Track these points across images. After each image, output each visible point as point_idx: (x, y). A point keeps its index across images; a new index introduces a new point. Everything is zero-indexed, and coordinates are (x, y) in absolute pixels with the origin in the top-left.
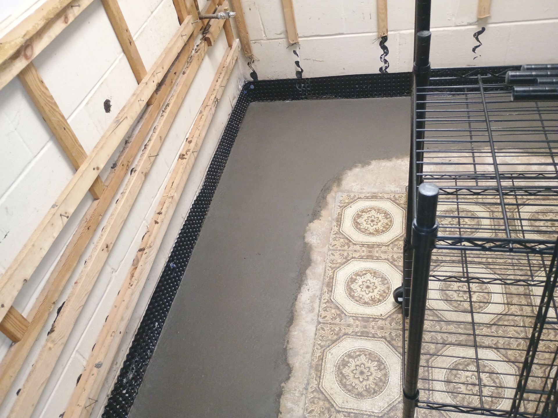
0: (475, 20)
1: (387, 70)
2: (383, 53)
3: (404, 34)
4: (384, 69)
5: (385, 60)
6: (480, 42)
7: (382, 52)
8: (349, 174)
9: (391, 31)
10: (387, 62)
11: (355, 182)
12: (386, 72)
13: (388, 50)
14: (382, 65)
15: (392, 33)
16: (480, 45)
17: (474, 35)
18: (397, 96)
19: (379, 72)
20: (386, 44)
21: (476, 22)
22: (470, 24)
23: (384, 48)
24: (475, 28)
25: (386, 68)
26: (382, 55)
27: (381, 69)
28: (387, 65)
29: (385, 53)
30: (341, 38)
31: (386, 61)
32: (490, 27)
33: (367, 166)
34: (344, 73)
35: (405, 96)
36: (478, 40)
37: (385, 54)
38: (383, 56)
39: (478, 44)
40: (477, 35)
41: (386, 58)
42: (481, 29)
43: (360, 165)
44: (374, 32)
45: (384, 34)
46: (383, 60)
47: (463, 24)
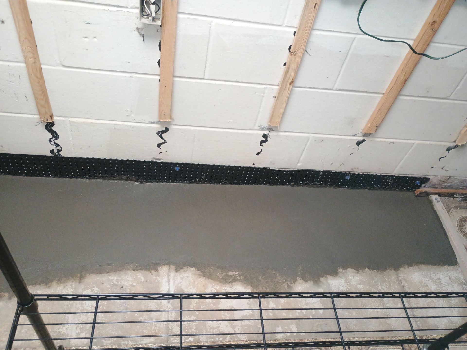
0: (156, 120)
2: (51, 136)
3: (74, 122)
4: (56, 151)
5: (55, 143)
6: (164, 140)
7: (50, 135)
9: (58, 116)
10: (60, 145)
12: (60, 154)
13: (57, 134)
14: (53, 147)
15: (59, 118)
16: (164, 143)
17: (158, 133)
18: (77, 178)
19: (50, 154)
20: (54, 128)
21: (158, 122)
22: (153, 123)
23: (52, 132)
24: (159, 128)
25: (59, 151)
26: (51, 138)
27: (52, 151)
28: (59, 148)
29: (53, 136)
31: (57, 145)
32: (173, 128)
34: (2, 150)
35: (87, 178)
36: (162, 138)
37: (54, 138)
38: (52, 140)
39: (162, 141)
40: (161, 134)
41: (56, 141)
42: (164, 129)
44: (35, 115)
45: (47, 120)
46: (52, 143)
47: (144, 121)
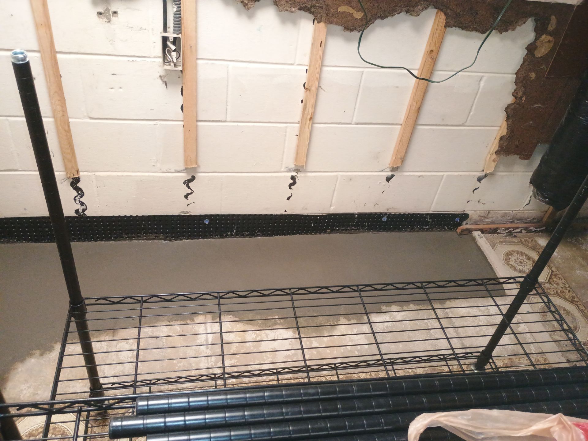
0: (183, 168)
1: (85, 213)
2: (76, 194)
3: (100, 176)
4: (81, 211)
5: (80, 201)
6: (191, 190)
7: (75, 193)
8: (20, 370)
9: (84, 172)
10: (84, 204)
11: (26, 381)
12: (84, 214)
13: (82, 191)
14: (78, 207)
15: (85, 173)
16: (192, 193)
17: (185, 183)
18: (102, 240)
19: (75, 215)
20: (79, 185)
21: (184, 170)
22: (178, 172)
23: (78, 189)
24: (186, 176)
25: (84, 210)
26: (76, 197)
27: (77, 211)
28: (84, 207)
29: (79, 194)
30: (15, 175)
31: (82, 204)
32: (199, 176)
33: (48, 352)
34: (25, 214)
35: (113, 240)
36: (189, 188)
37: (79, 196)
38: (77, 198)
39: (190, 191)
40: (187, 183)
41: (82, 200)
42: (191, 178)
43: (38, 352)
44: (60, 171)
45: (74, 175)
46: (77, 201)
47: (170, 171)
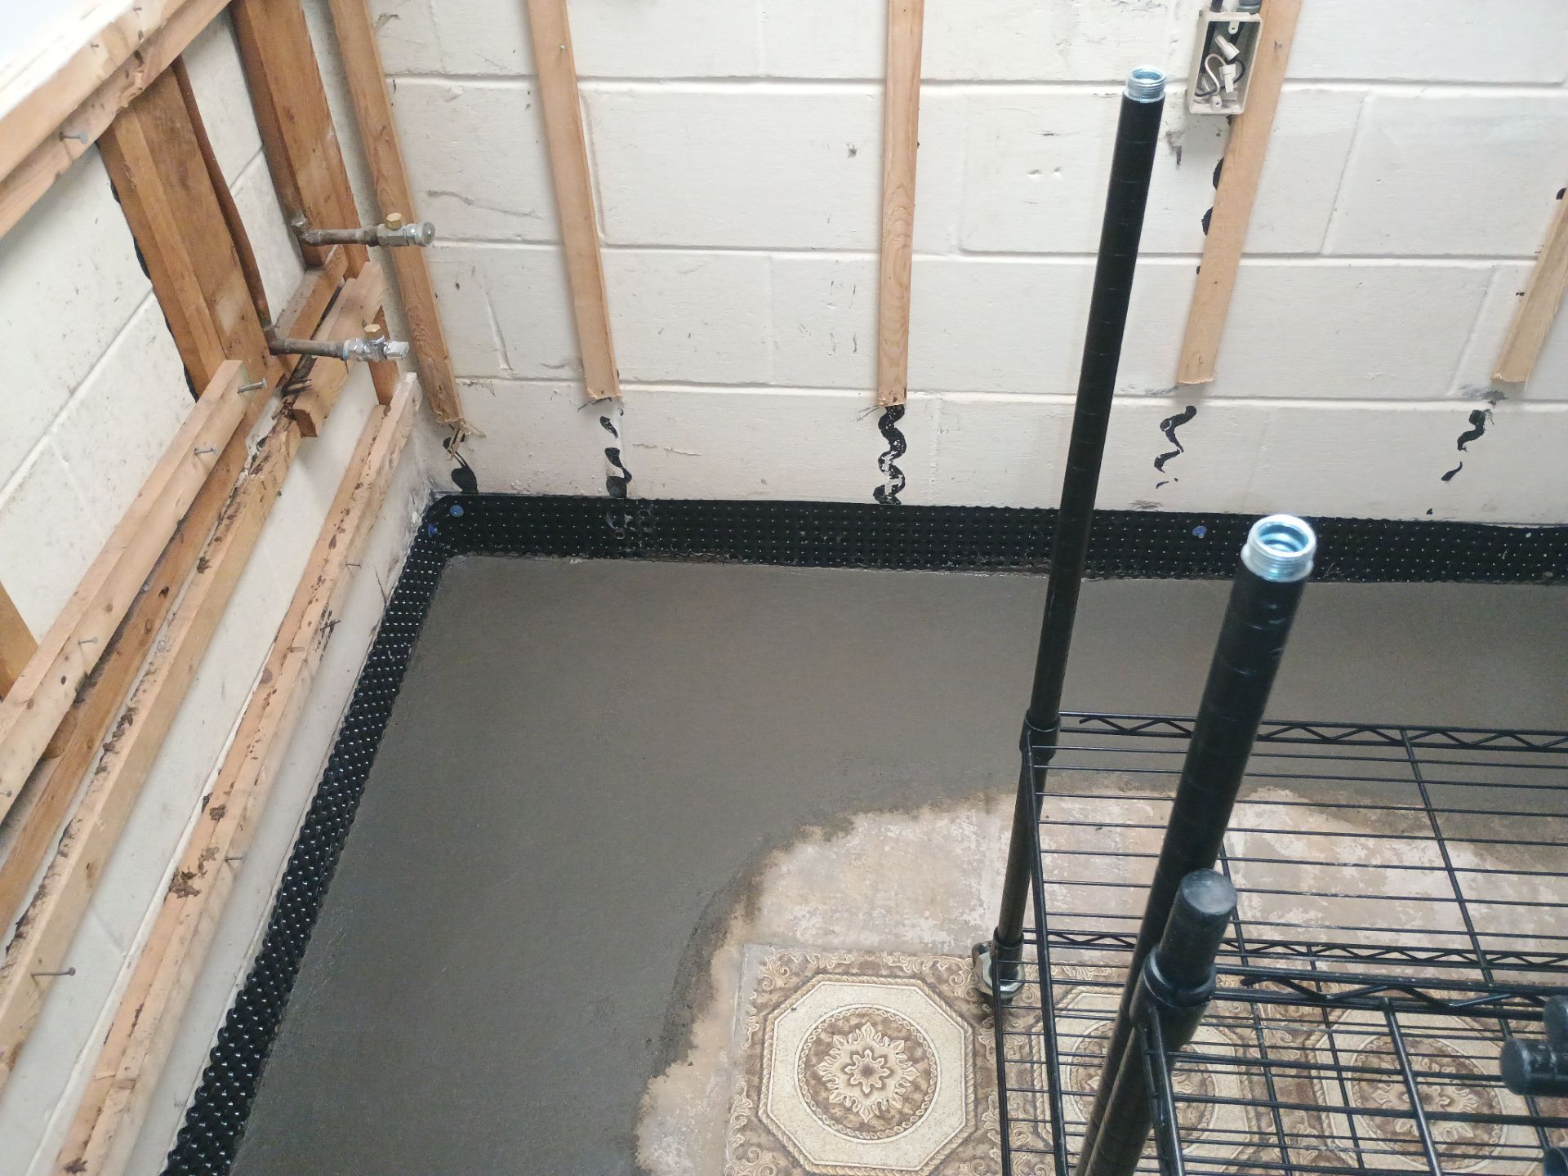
0: (1167, 384)
1: (897, 495)
2: (887, 447)
3: (953, 403)
4: (888, 491)
5: (891, 466)
6: (1177, 444)
7: (884, 445)
9: (916, 391)
10: (901, 473)
12: (895, 499)
13: (903, 442)
14: (885, 480)
15: (920, 395)
16: (1177, 453)
17: (1164, 425)
18: (923, 568)
19: (872, 500)
20: (899, 425)
21: (1170, 391)
22: (1155, 395)
23: (893, 436)
24: (1169, 407)
25: (896, 489)
26: (885, 454)
27: (879, 492)
28: (898, 482)
29: (893, 448)
30: (758, 396)
31: (895, 472)
32: (1210, 406)
34: (761, 493)
35: (950, 569)
36: (1173, 439)
37: (893, 453)
38: (889, 457)
39: (1173, 448)
40: (1170, 426)
41: (897, 463)
42: (1183, 411)
43: (818, 831)
44: (864, 389)
45: (895, 400)
46: (886, 467)
47: (1132, 392)
